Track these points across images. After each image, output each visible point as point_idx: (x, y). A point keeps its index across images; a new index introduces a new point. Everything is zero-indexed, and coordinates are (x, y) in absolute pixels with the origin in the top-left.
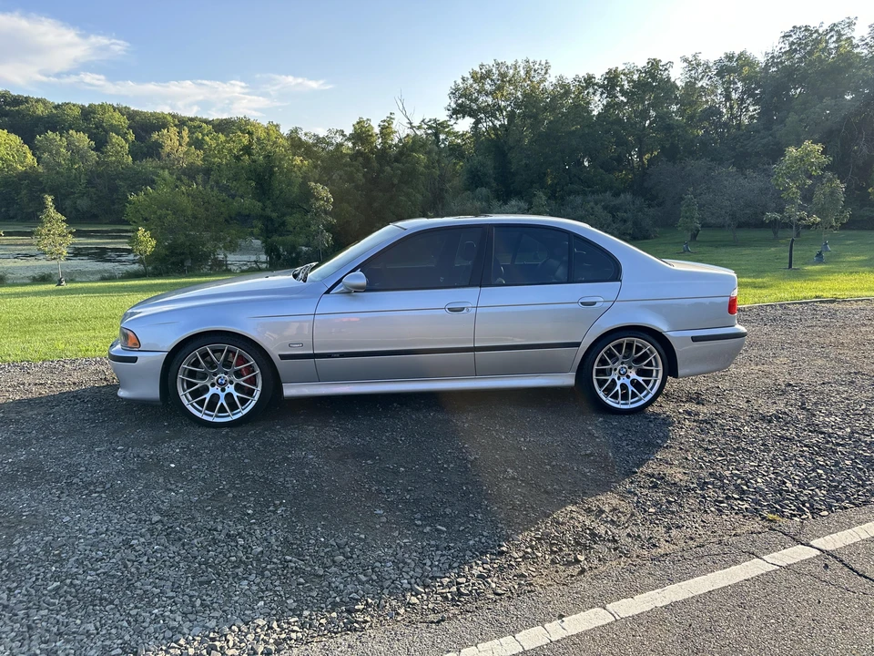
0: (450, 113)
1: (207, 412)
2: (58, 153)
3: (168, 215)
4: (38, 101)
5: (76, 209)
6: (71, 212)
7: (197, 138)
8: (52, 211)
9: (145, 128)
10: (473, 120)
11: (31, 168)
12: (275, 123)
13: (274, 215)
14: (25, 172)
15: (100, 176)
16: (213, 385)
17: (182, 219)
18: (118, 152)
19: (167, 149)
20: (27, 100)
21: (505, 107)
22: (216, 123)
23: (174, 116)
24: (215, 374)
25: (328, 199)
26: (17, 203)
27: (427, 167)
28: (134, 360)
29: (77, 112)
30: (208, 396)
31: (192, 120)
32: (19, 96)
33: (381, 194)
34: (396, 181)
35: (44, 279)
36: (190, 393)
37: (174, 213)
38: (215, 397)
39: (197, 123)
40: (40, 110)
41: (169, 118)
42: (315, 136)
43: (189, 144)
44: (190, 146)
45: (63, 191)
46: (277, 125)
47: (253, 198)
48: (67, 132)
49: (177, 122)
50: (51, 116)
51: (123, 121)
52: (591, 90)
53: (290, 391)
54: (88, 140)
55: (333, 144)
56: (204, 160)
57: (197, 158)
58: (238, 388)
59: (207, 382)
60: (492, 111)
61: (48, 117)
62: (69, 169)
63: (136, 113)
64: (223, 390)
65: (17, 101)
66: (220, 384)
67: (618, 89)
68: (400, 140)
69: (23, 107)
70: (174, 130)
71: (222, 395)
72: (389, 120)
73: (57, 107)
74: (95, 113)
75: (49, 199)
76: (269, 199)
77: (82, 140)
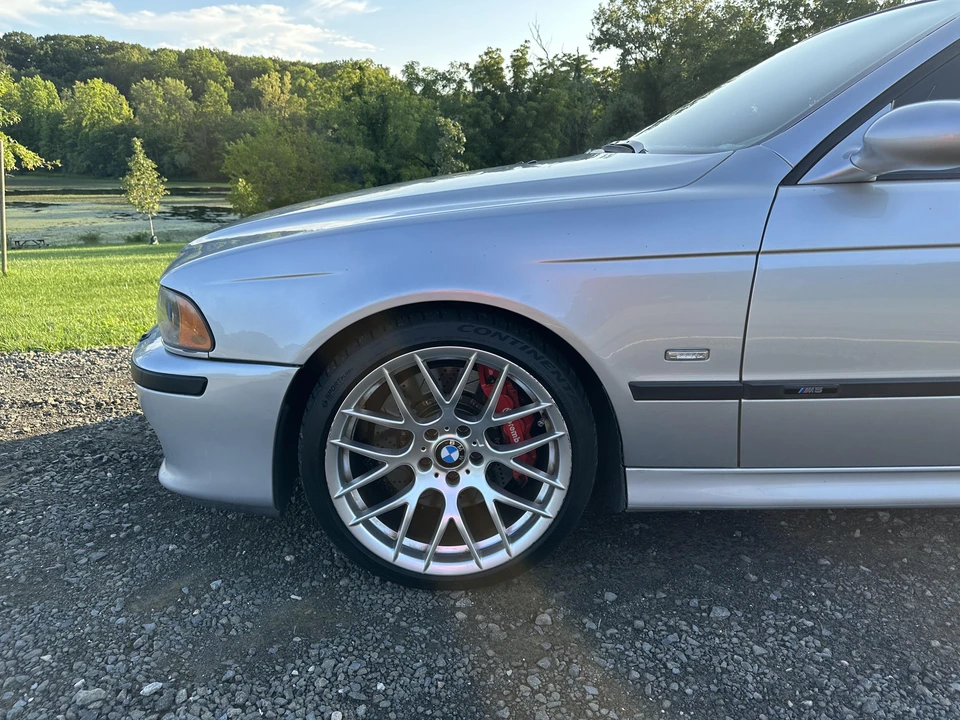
0: (592, 42)
1: (408, 542)
2: (155, 103)
3: (270, 166)
4: (133, 47)
5: (175, 167)
6: (169, 169)
7: (300, 85)
8: (141, 157)
9: (245, 74)
10: (621, 51)
11: (127, 120)
12: (384, 67)
13: (388, 167)
14: (122, 125)
15: (198, 128)
16: (425, 464)
17: (285, 172)
18: (216, 102)
19: (269, 98)
20: (122, 46)
21: (659, 36)
22: (320, 67)
23: (275, 61)
24: (432, 434)
25: (459, 139)
26: (115, 160)
27: (567, 107)
28: (197, 386)
29: (173, 58)
30: (411, 498)
31: (294, 64)
32: (114, 42)
33: (511, 140)
34: (530, 124)
35: (139, 239)
36: (361, 490)
37: (277, 165)
38: (432, 502)
39: (301, 67)
40: (136, 57)
41: (270, 63)
42: (433, 71)
43: (292, 92)
44: (293, 94)
45: (160, 146)
46: (387, 69)
47: (365, 147)
48: (164, 79)
49: (278, 67)
50: (147, 63)
51: (220, 67)
52: (765, 12)
53: (646, 490)
54: (185, 88)
55: (455, 81)
56: (307, 109)
57: (300, 106)
58: (496, 475)
59: (407, 456)
60: (644, 40)
61: (144, 64)
62: (166, 122)
63: (235, 58)
64: (453, 479)
65: (113, 47)
66: (444, 463)
67: (802, 9)
68: (535, 74)
69: (118, 54)
70: (275, 75)
71: (451, 494)
72: (524, 50)
73: (153, 53)
74: (192, 59)
75: (138, 143)
76: (382, 148)
77: (179, 87)
